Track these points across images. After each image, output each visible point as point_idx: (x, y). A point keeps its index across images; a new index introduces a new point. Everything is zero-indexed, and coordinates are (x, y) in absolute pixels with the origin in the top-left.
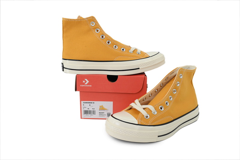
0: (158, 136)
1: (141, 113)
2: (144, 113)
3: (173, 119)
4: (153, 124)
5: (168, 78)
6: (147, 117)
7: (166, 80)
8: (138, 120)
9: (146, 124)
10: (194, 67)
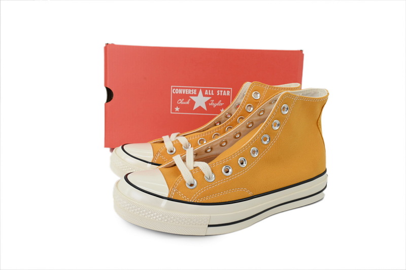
0: (209, 226)
1: (182, 176)
2: (188, 177)
3: (250, 194)
4: (201, 201)
5: (264, 111)
6: (192, 185)
7: (259, 115)
8: (172, 190)
9: (186, 200)
10: (323, 90)
